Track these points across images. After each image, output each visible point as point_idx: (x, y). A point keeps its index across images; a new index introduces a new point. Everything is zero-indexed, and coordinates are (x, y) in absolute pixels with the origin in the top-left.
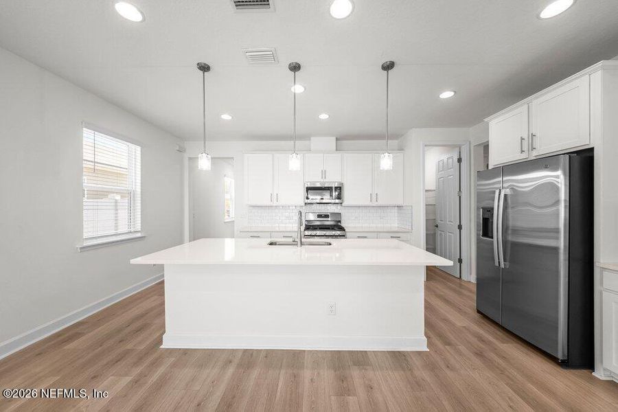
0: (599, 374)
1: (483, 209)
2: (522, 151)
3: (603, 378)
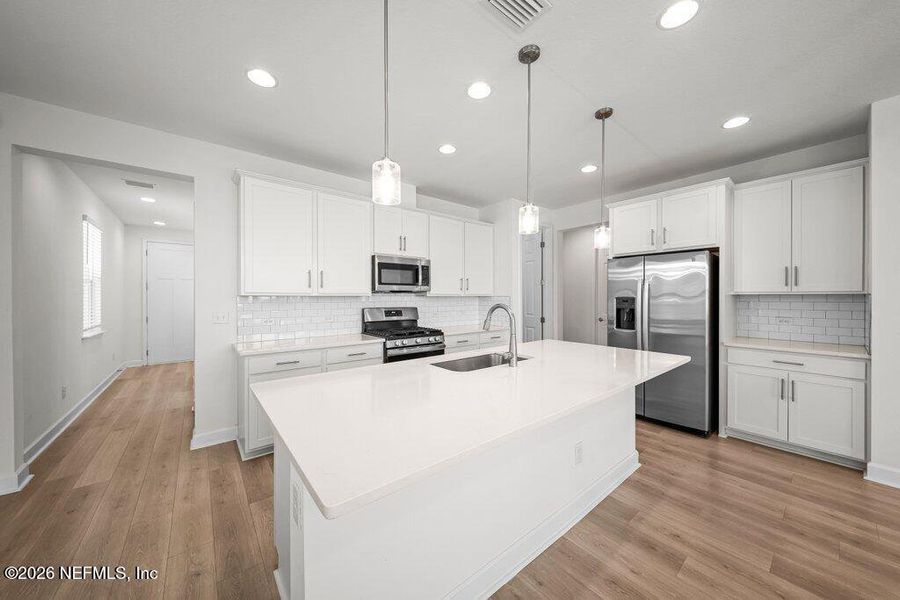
0: (722, 434)
1: (617, 298)
2: (653, 244)
3: (725, 437)
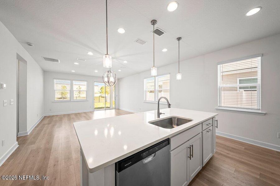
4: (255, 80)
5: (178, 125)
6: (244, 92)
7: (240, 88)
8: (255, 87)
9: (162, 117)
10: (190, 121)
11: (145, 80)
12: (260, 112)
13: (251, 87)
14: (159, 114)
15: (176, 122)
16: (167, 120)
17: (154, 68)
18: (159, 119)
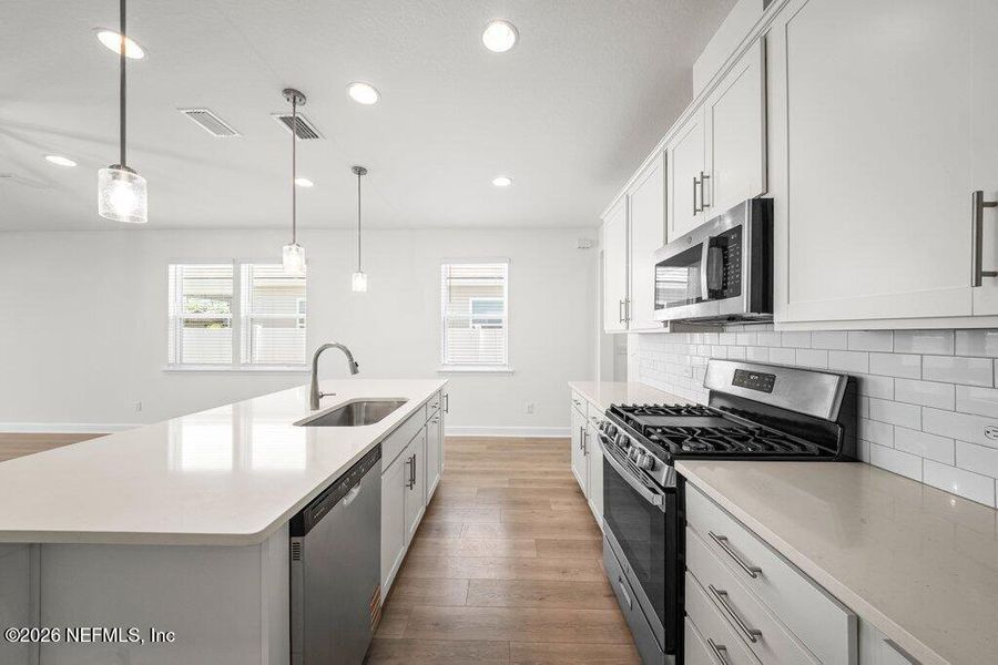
4: (498, 306)
5: (367, 422)
6: (482, 331)
7: (474, 321)
8: (500, 321)
9: (327, 404)
10: (402, 403)
11: (172, 268)
12: (506, 369)
13: (490, 321)
14: (316, 397)
15: (363, 415)
16: (341, 412)
17: (294, 247)
18: (318, 411)
